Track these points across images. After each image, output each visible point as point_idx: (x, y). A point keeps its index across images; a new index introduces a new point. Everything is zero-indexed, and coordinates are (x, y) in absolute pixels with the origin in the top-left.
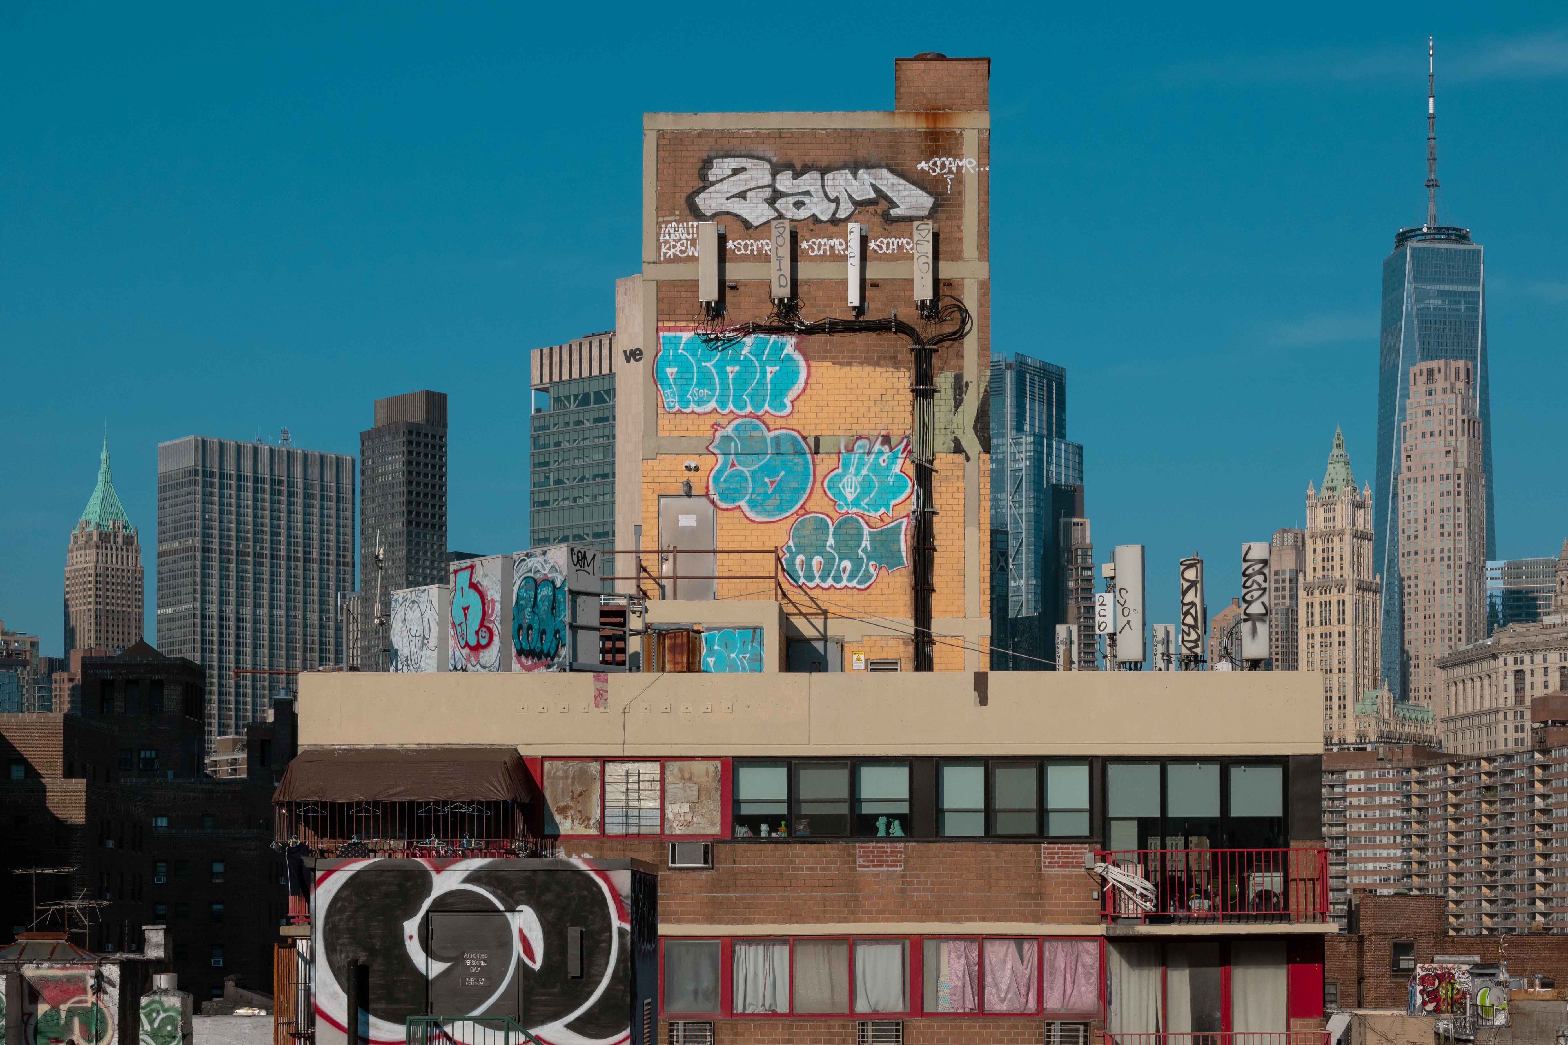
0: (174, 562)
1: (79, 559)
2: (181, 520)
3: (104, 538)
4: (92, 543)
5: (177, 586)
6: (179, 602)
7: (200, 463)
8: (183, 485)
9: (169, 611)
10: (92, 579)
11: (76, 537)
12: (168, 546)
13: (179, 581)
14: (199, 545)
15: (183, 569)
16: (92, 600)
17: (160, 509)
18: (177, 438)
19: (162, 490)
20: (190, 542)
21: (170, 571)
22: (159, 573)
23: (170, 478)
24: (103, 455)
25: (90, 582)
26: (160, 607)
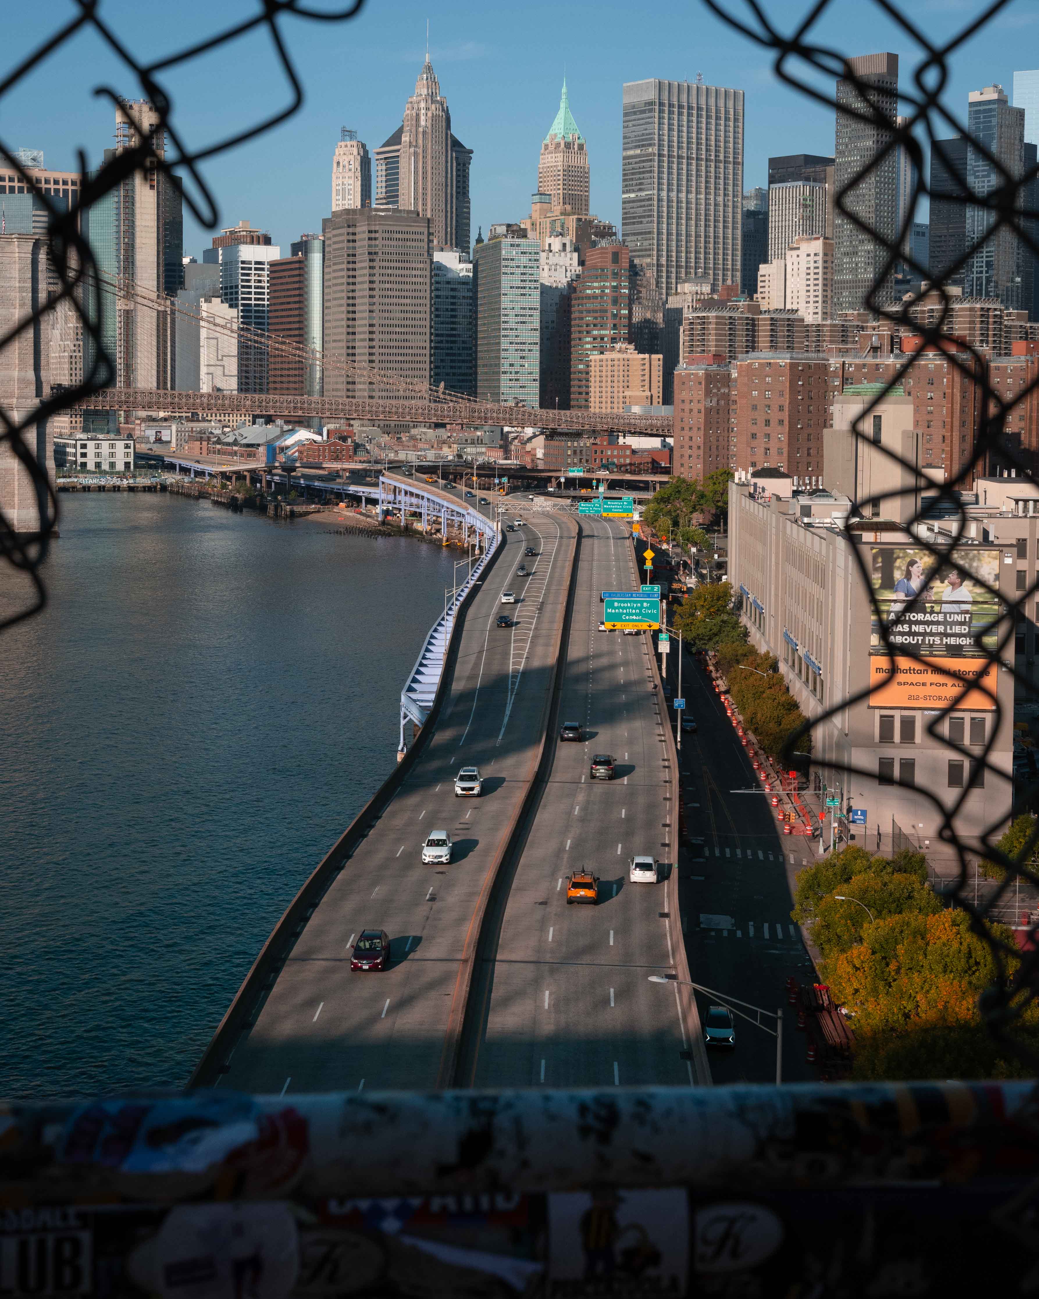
0: (636, 163)
1: (550, 160)
2: (643, 135)
3: (568, 145)
4: (560, 149)
5: (640, 179)
6: (640, 190)
7: (657, 97)
8: (643, 112)
9: (632, 195)
10: (561, 173)
11: (547, 146)
12: (631, 153)
13: (641, 176)
14: (656, 152)
15: (644, 167)
16: (561, 187)
17: (624, 127)
18: (640, 80)
19: (626, 115)
20: (650, 150)
21: (633, 169)
22: (624, 170)
23: (634, 107)
24: (564, 90)
25: (559, 175)
26: (624, 192)
